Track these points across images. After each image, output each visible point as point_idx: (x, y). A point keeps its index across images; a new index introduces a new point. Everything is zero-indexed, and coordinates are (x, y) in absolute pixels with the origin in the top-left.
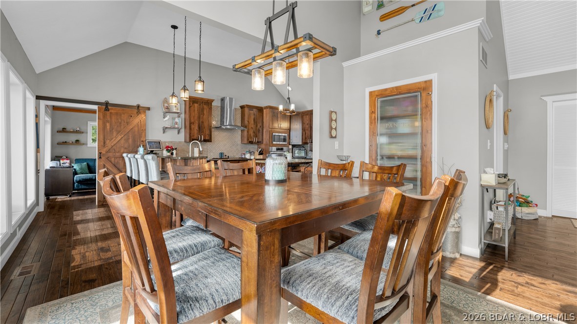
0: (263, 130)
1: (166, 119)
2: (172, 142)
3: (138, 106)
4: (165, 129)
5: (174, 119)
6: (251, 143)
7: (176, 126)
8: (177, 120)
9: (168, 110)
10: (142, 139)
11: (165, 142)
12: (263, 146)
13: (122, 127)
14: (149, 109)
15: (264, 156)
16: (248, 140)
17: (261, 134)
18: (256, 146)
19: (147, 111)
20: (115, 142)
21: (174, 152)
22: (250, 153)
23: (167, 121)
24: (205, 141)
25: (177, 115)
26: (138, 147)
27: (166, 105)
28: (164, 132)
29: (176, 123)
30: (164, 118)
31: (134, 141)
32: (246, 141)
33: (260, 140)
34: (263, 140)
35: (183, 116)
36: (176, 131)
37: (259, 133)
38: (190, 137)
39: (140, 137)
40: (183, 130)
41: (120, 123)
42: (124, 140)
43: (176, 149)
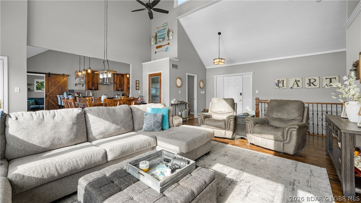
0: (124, 84)
1: (77, 80)
2: (79, 90)
3: (64, 74)
4: (76, 85)
5: (80, 80)
6: (118, 90)
7: (81, 83)
8: (82, 80)
9: (77, 76)
10: (65, 89)
11: (76, 90)
12: (124, 92)
13: (56, 84)
14: (69, 76)
15: (125, 96)
16: (116, 89)
17: (123, 86)
18: (121, 92)
19: (68, 77)
20: (53, 90)
21: (80, 94)
22: (118, 95)
23: (77, 81)
24: (95, 89)
25: (82, 78)
26: (64, 92)
27: (77, 74)
28: (76, 86)
29: (81, 82)
30: (76, 79)
31: (62, 89)
32: (115, 90)
33: (123, 89)
34: (124, 89)
35: (85, 78)
36: (82, 85)
37: (122, 86)
38: (88, 88)
39: (64, 88)
40: (85, 85)
41: (55, 82)
42: (57, 89)
43: (81, 93)
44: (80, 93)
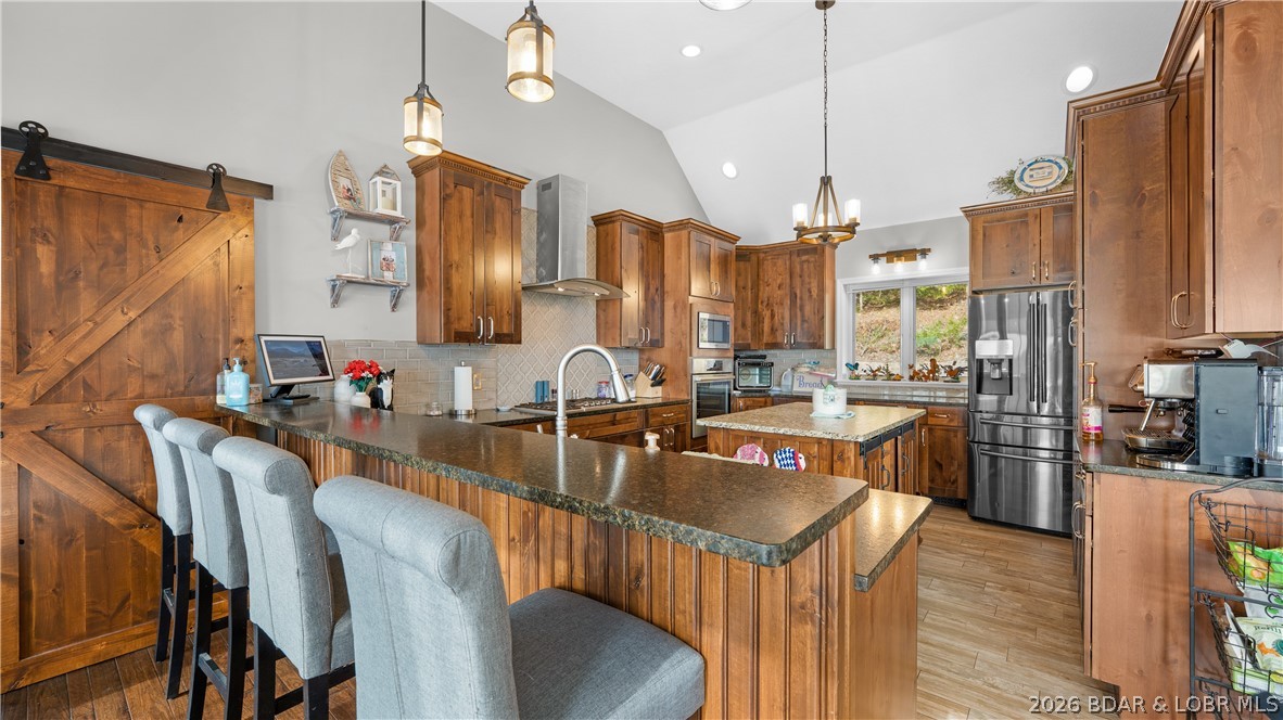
0: (663, 301)
1: (347, 242)
2: (367, 343)
3: (217, 176)
4: (340, 289)
5: (376, 245)
6: (630, 345)
7: (388, 276)
8: (389, 251)
9: (353, 212)
10: (236, 332)
11: (341, 345)
12: (664, 355)
13: (132, 270)
14: (267, 191)
15: (669, 388)
17: (656, 314)
19: (257, 202)
20: (88, 348)
21: (386, 386)
23: (352, 250)
24: (500, 338)
25: (385, 229)
26: (218, 370)
27: (344, 182)
28: (336, 302)
29: (387, 264)
30: (336, 238)
31: (197, 337)
33: (655, 335)
34: (663, 333)
35: (410, 234)
36: (385, 297)
37: (653, 311)
38: (448, 322)
39: (228, 321)
40: (410, 295)
41: (121, 250)
42: (145, 334)
43: (391, 374)
44: (379, 377)
